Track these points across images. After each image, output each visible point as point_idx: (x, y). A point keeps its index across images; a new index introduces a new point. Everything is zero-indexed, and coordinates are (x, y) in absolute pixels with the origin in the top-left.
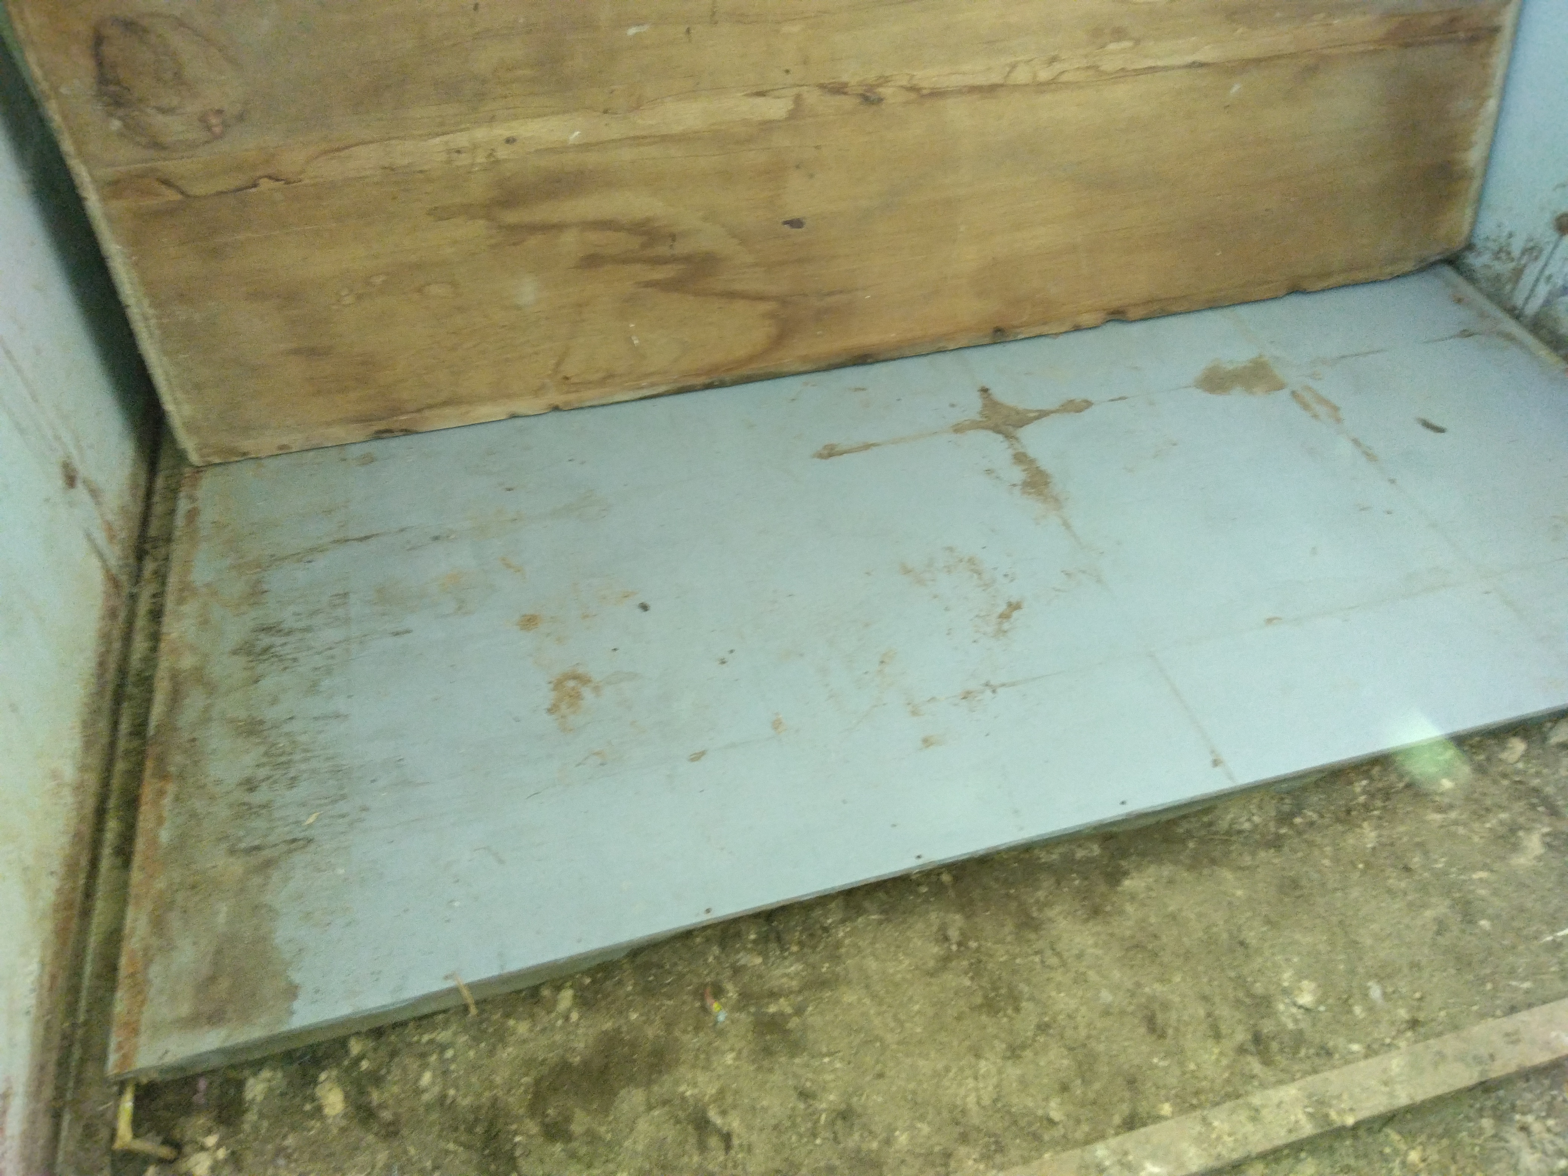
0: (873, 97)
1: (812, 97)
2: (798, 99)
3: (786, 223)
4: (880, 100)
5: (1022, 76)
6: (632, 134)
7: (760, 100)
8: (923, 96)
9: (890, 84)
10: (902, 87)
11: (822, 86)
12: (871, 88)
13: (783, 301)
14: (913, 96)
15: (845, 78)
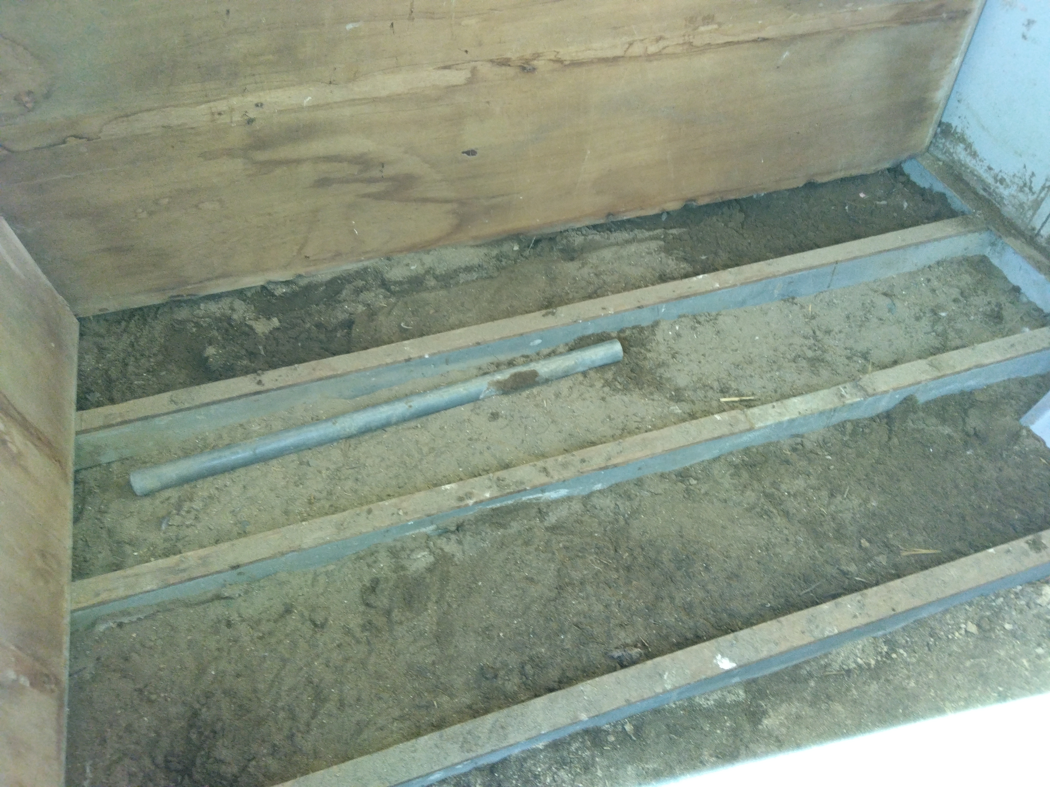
0: (528, 67)
1: (485, 69)
2: (474, 71)
3: (463, 153)
4: (534, 69)
5: (637, 50)
6: (351, 97)
7: (446, 72)
8: (565, 66)
9: (540, 58)
10: (550, 60)
11: (492, 61)
12: (527, 61)
13: (461, 203)
14: (557, 66)
15: (509, 55)
